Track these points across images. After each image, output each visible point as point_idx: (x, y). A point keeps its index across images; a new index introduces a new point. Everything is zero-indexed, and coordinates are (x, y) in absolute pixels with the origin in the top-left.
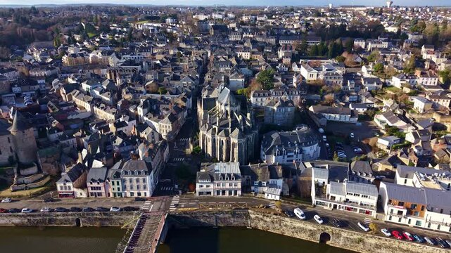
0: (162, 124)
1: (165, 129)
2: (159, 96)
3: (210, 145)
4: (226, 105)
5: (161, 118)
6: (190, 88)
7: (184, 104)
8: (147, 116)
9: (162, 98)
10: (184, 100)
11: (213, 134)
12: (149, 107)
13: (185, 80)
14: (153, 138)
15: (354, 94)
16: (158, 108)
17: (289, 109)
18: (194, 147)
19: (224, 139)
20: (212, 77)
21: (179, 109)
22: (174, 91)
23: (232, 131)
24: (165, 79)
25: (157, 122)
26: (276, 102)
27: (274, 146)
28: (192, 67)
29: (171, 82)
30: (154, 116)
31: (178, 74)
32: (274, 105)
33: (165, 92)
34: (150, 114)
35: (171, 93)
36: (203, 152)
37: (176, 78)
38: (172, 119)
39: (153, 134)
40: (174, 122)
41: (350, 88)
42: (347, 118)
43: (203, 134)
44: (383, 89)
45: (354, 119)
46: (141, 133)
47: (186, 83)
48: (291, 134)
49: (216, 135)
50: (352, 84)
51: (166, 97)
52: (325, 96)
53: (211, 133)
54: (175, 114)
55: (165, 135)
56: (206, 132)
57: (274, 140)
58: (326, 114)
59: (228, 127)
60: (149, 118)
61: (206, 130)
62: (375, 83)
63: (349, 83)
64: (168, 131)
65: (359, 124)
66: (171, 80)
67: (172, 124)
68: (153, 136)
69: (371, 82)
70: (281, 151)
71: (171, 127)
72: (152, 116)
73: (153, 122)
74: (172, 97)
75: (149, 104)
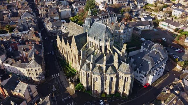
1: (34, 72)
3: (98, 83)
5: (25, 61)
6: (34, 22)
7: (39, 39)
8: (7, 62)
9: (13, 37)
10: (37, 35)
11: (101, 73)
12: (5, 51)
13: (25, 16)
14: (30, 92)
15: (135, 11)
16: (15, 49)
20: (47, 10)
21: (38, 47)
22: (22, 28)
24: (5, 17)
27: (152, 68)
28: (24, 4)
29: (11, 19)
31: (15, 11)
32: (120, 29)
33: (12, 30)
34: (10, 60)
35: (20, 30)
37: (15, 15)
38: (38, 60)
39: (29, 88)
40: (42, 63)
41: (132, 7)
42: (148, 27)
43: (87, 73)
44: (146, 5)
45: (152, 27)
46: (13, 90)
47: (27, 18)
48: (155, 53)
49: (105, 74)
50: (132, 5)
51: (16, 35)
52: (124, 15)
53: (99, 73)
54: (39, 54)
55: (36, 77)
56: (91, 71)
57: (149, 62)
58: (137, 27)
59: (113, 62)
60: (11, 65)
61: (91, 69)
62: (142, 3)
63: (130, 4)
64: (39, 74)
65: (155, 30)
66: (11, 17)
67: (41, 66)
68: (29, 90)
69: (140, 3)
70: (157, 70)
71: (41, 70)
72: (14, 61)
73: (18, 68)
74: (22, 34)
75: (4, 48)
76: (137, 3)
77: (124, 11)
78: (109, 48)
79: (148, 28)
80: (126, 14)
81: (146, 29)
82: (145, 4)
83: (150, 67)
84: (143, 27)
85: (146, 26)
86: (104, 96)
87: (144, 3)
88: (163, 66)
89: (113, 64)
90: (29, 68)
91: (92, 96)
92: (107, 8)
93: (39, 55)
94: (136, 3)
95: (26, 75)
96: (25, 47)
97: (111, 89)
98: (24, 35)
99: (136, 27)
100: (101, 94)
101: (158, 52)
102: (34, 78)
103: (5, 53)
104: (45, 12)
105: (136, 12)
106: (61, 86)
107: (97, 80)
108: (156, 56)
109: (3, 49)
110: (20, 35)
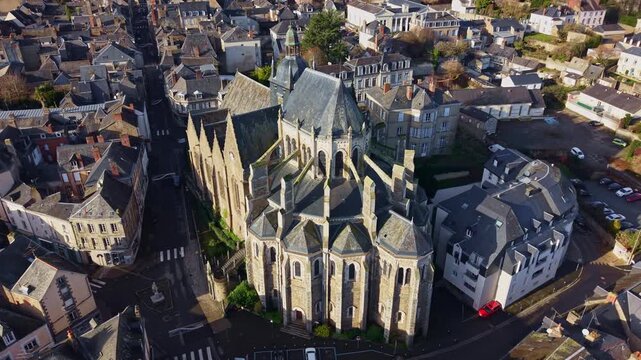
0: (85, 222)
1: (97, 235)
2: (41, 113)
4: (337, 134)
5: (73, 195)
6: (130, 76)
7: (134, 132)
8: (16, 198)
9: (55, 122)
10: (129, 117)
11: (314, 248)
12: (16, 162)
13: (106, 58)
14: (67, 296)
15: (484, 54)
16: (50, 158)
19: (359, 262)
20: (180, 44)
21: (124, 154)
22: (87, 94)
23: (380, 226)
24: (45, 59)
25: (64, 215)
27: (508, 245)
28: (112, 22)
29: (63, 65)
30: (44, 193)
31: (79, 42)
32: (410, 107)
33: (56, 99)
34: (26, 190)
35: (79, 101)
37: (76, 54)
38: (116, 194)
40: (125, 207)
41: (473, 43)
42: (524, 110)
43: (265, 247)
44: (527, 39)
45: (537, 110)
46: (10, 287)
47: (111, 64)
48: (527, 194)
49: (325, 250)
50: (475, 34)
51: (66, 117)
52: (443, 66)
53: (305, 247)
54: (121, 175)
55: (102, 253)
56: (278, 240)
57: (499, 223)
58: (484, 107)
59: (359, 212)
60: (26, 206)
61: (279, 232)
62: (512, 29)
63: (470, 32)
64: (113, 242)
65: (550, 120)
66: (63, 60)
67: (120, 215)
68: (65, 290)
69: (505, 28)
70: (528, 255)
71: (120, 227)
72: (37, 196)
73: (48, 219)
74: (83, 113)
75: (13, 151)
76: (495, 30)
77: (441, 54)
78: (348, 162)
79: (525, 113)
80: (452, 65)
81: (517, 117)
82: (521, 34)
83: (501, 240)
84: (506, 108)
85: (517, 106)
86: (323, 331)
87: (517, 30)
88: (554, 240)
89: (358, 217)
90: (79, 220)
91: (283, 330)
92: (383, 43)
93: (122, 180)
94: (490, 28)
95: (72, 244)
96: (81, 150)
97: (351, 310)
98: (91, 117)
99: (479, 107)
100: (314, 326)
101: (540, 190)
102: (98, 256)
103: (13, 168)
104: (175, 48)
105: (488, 60)
106: (183, 289)
107: (298, 273)
108: (528, 204)
109: (11, 155)
110: (79, 116)
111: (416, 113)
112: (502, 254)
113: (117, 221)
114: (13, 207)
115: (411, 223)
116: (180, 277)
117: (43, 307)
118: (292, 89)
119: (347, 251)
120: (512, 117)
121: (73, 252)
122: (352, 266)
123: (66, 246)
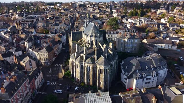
0: (41, 54)
1: (43, 57)
2: (43, 35)
3: (78, 70)
4: (91, 36)
5: (41, 49)
6: (65, 29)
7: (59, 39)
8: (31, 48)
10: (60, 36)
11: (81, 61)
15: (164, 32)
17: (136, 41)
18: (65, 72)
19: (91, 66)
20: (79, 24)
21: (55, 42)
22: (54, 32)
24: (50, 25)
25: (37, 52)
26: (126, 36)
27: (135, 71)
28: (67, 20)
29: (53, 27)
30: (36, 48)
31: (58, 23)
32: (125, 38)
33: (48, 33)
34: (33, 47)
35: (52, 33)
36: (73, 77)
37: (57, 25)
38: (49, 49)
39: (30, 62)
40: (50, 52)
41: (162, 29)
42: (170, 47)
43: (72, 61)
44: (181, 29)
45: (174, 47)
46: (21, 61)
47: (62, 27)
48: (147, 60)
49: (84, 62)
50: (162, 27)
51: (48, 36)
52: (149, 34)
53: (79, 61)
54: (52, 46)
55: (43, 61)
56: (75, 59)
57: (134, 65)
58: (156, 44)
59: (94, 55)
60: (32, 50)
61: (75, 57)
62: (176, 26)
63: (161, 26)
64: (46, 59)
65: (179, 50)
66: (54, 26)
67: (48, 53)
68: (30, 64)
69: (173, 26)
70: (142, 75)
71: (48, 56)
72: (35, 48)
73: (35, 53)
74: (52, 35)
75: (33, 39)
76: (170, 26)
77: (148, 31)
78: (94, 43)
79: (170, 48)
80: (152, 34)
81: (168, 48)
82: (179, 28)
83: (133, 69)
84: (163, 45)
85: (167, 45)
86: (82, 84)
87: (178, 27)
88: (153, 73)
89: (94, 56)
90: (40, 53)
91: (74, 82)
93: (52, 47)
94: (168, 26)
95: (38, 58)
97: (90, 79)
98: (53, 36)
99: (154, 44)
100: (81, 83)
101: (152, 60)
102: (43, 62)
103: (32, 42)
104: (78, 25)
105: (166, 34)
107: (78, 68)
108: (146, 62)
109: (33, 40)
110: (51, 36)
111: (126, 40)
112: (133, 73)
113: (47, 54)
114: (30, 50)
115: (104, 58)
116: (58, 69)
117: (25, 66)
118: (86, 27)
119: (88, 63)
120: (165, 48)
121: (38, 60)
122: (89, 67)
123: (37, 59)
